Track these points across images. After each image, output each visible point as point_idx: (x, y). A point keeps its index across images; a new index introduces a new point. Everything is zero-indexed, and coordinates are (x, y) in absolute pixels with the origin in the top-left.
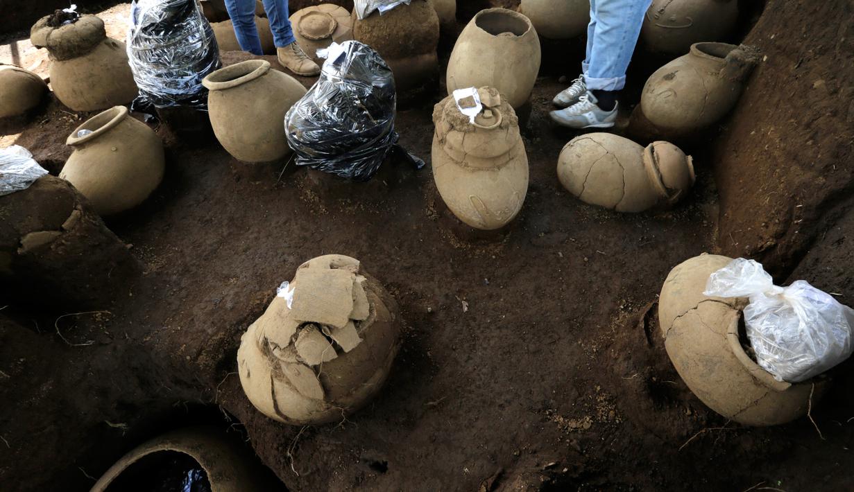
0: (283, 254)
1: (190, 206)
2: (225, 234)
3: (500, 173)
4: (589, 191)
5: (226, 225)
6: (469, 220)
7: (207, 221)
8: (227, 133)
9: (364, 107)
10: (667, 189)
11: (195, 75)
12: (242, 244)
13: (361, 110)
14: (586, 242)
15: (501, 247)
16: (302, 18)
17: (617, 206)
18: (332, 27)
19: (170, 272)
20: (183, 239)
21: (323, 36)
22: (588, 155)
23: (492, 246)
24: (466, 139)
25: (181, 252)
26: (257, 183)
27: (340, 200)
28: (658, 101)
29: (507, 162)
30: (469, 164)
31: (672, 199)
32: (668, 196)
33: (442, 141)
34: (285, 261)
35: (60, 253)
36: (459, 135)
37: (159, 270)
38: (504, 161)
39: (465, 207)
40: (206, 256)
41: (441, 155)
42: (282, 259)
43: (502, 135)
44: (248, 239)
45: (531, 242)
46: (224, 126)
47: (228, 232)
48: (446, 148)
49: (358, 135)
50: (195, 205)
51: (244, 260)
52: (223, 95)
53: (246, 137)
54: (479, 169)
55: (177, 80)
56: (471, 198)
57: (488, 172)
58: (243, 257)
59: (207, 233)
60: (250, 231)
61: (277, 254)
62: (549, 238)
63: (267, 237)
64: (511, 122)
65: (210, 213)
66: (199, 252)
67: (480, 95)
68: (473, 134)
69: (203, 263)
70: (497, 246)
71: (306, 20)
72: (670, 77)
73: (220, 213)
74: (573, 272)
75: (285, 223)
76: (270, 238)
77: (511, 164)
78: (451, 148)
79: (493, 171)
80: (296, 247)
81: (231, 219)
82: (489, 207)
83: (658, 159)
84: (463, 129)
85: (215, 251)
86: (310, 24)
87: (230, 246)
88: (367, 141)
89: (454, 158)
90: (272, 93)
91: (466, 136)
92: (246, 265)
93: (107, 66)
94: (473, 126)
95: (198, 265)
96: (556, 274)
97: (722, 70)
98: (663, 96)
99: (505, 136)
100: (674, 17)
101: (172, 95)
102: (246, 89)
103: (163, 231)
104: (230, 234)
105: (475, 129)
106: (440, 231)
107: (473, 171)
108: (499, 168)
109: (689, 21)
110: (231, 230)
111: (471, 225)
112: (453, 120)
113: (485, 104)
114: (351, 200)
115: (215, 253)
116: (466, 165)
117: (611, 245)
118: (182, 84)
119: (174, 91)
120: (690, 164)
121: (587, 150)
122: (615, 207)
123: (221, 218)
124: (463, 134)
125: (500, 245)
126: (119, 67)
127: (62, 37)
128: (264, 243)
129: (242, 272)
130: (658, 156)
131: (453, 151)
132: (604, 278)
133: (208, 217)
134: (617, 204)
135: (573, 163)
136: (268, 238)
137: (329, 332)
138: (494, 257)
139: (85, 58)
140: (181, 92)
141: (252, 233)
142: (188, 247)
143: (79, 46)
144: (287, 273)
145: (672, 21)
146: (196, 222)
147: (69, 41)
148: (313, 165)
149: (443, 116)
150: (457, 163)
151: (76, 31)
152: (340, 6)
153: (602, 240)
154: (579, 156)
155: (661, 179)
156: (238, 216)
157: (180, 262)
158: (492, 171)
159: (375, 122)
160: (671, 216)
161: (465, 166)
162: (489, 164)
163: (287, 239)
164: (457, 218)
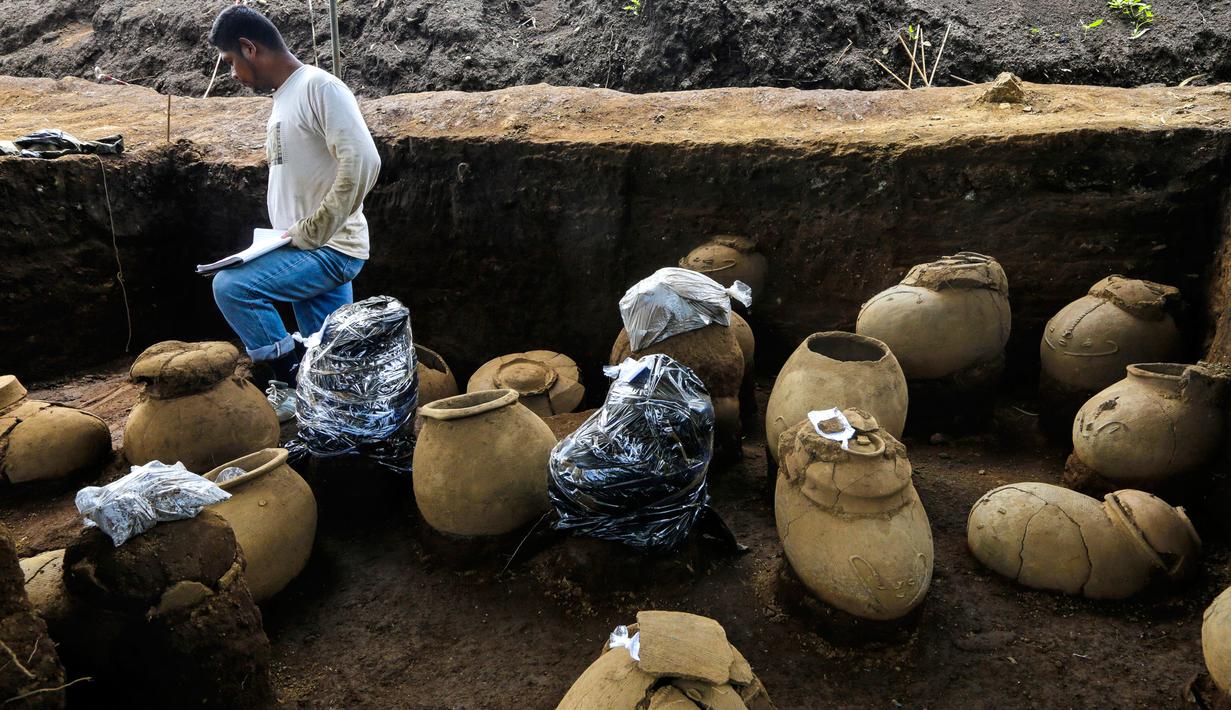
0: (527, 674)
1: (350, 607)
2: (417, 646)
3: (892, 522)
4: (1032, 565)
5: (417, 634)
6: (850, 601)
7: (381, 629)
8: (446, 484)
9: (675, 436)
10: (1158, 553)
11: (392, 411)
12: (450, 661)
13: (671, 441)
14: (1051, 643)
15: (907, 652)
16: (503, 366)
17: (1085, 587)
18: (549, 379)
19: (323, 701)
20: (339, 655)
21: (535, 392)
22: (1016, 510)
23: (891, 653)
24: (838, 473)
25: (340, 672)
26: (467, 573)
27: (617, 594)
28: (1101, 439)
29: (900, 508)
30: (845, 510)
31: (1174, 572)
32: (1166, 568)
33: (798, 481)
34: (530, 684)
35: (200, 626)
36: (827, 467)
37: (305, 698)
38: (896, 506)
39: (844, 577)
40: (385, 679)
41: (797, 502)
42: (525, 681)
43: (888, 466)
44: (458, 653)
45: (955, 645)
46: (444, 473)
47: (422, 644)
48: (805, 489)
49: (663, 479)
50: (360, 606)
51: (455, 685)
52: (452, 428)
53: (475, 488)
54: (862, 517)
55: (367, 415)
56: (854, 559)
57: (874, 522)
58: (454, 679)
59: (382, 646)
60: (461, 643)
61: (517, 674)
62: (984, 638)
63: (494, 650)
64: (898, 451)
65: (386, 617)
66: (372, 673)
67: (848, 417)
68: (848, 465)
69: (382, 689)
70: (899, 652)
71: (507, 369)
72: (1109, 406)
73: (404, 617)
74: (1043, 684)
75: (522, 630)
76: (498, 652)
77: (906, 511)
78: (814, 488)
79: (883, 519)
80: (548, 664)
81: (425, 626)
82: (883, 575)
83: (1130, 510)
84: (832, 458)
85: (399, 673)
86: (516, 375)
87: (426, 665)
88: (675, 491)
89: (820, 502)
90: (522, 429)
91: (837, 468)
92: (461, 692)
93: (228, 409)
94: (848, 453)
95: (373, 693)
96: (1014, 688)
97: (1183, 391)
98: (1109, 430)
99: (893, 468)
100: (1088, 342)
101: (354, 436)
102: (487, 421)
103: (305, 642)
104: (425, 647)
105: (849, 458)
106: (796, 637)
107: (852, 520)
108: (891, 515)
109: (1112, 346)
110: (426, 642)
111: (855, 611)
112: (816, 448)
113: (858, 427)
114: (635, 594)
115: (401, 675)
116: (841, 511)
117: (1096, 644)
118: (372, 421)
119: (357, 431)
120: (1184, 516)
121: (1012, 502)
122: (1082, 589)
123: (407, 624)
124: (832, 465)
125: (904, 649)
126: (244, 412)
127: (187, 365)
128: (488, 658)
129: (454, 702)
130: (1128, 506)
131: (817, 492)
132: (1101, 689)
133: (383, 623)
134: (1084, 584)
135: (995, 524)
136: (495, 653)
137: (699, 695)
138: (898, 669)
139: (201, 397)
140: (367, 432)
141: (465, 645)
142: (350, 666)
143: (203, 378)
144: (538, 702)
145: (1087, 347)
146: (363, 630)
147: (193, 371)
148: (585, 527)
149: (797, 444)
150: (824, 509)
151: (207, 360)
152: (560, 352)
153: (1076, 639)
154: (1002, 512)
155: (1144, 536)
156: (436, 621)
157: (339, 687)
158: (880, 519)
159: (688, 460)
160: (1181, 603)
161: (839, 512)
162: (873, 509)
163: (531, 653)
164: (827, 604)
